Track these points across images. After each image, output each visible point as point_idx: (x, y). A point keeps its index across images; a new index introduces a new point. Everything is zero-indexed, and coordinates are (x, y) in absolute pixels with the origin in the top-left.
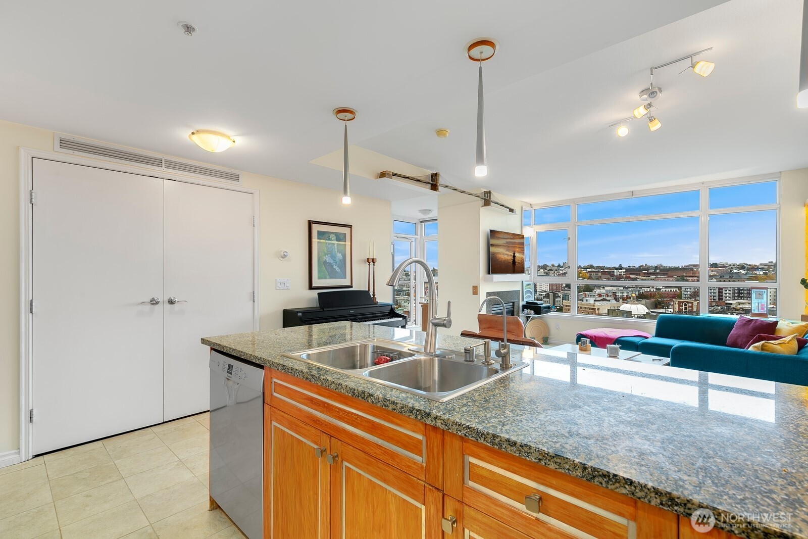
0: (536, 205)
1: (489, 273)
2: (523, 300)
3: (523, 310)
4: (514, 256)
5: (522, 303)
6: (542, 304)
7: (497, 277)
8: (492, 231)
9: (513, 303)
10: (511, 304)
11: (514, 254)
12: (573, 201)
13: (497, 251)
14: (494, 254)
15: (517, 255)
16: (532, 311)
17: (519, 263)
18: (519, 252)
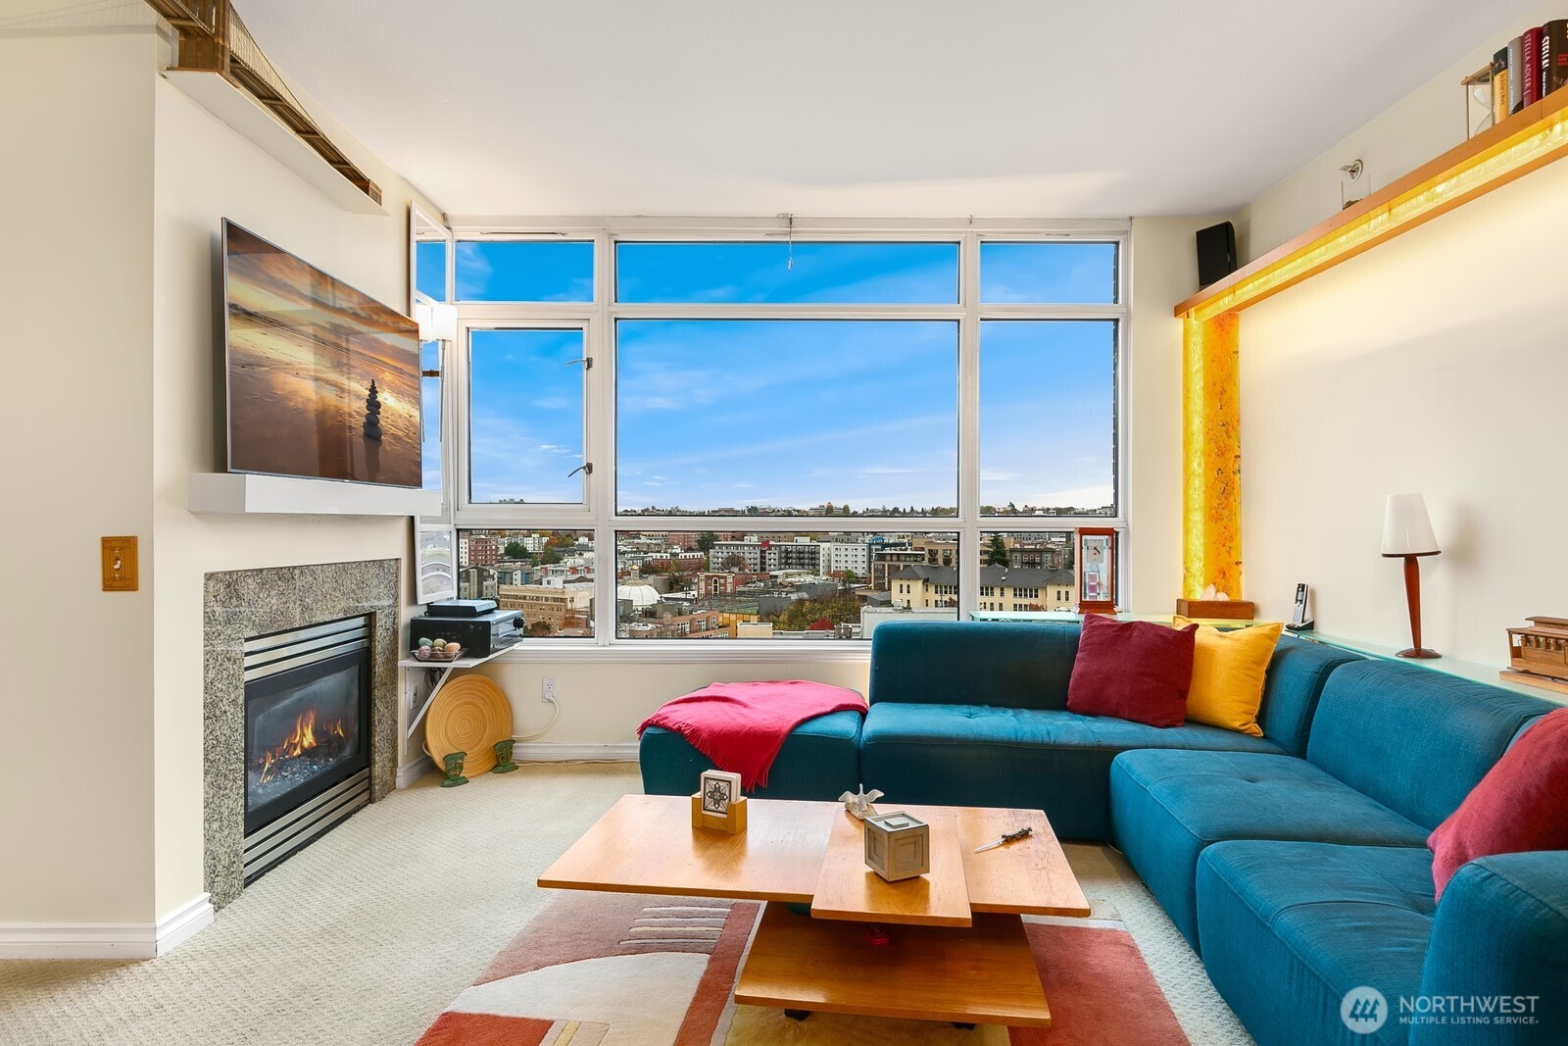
0: (468, 221)
1: (220, 466)
2: (413, 599)
3: (414, 645)
4: (373, 405)
5: (406, 614)
6: (490, 612)
7: (265, 491)
8: (234, 232)
9: (370, 617)
10: (361, 621)
11: (373, 391)
12: (601, 222)
13: (273, 355)
14: (251, 363)
15: (385, 397)
16: (455, 646)
17: (396, 438)
18: (399, 392)
